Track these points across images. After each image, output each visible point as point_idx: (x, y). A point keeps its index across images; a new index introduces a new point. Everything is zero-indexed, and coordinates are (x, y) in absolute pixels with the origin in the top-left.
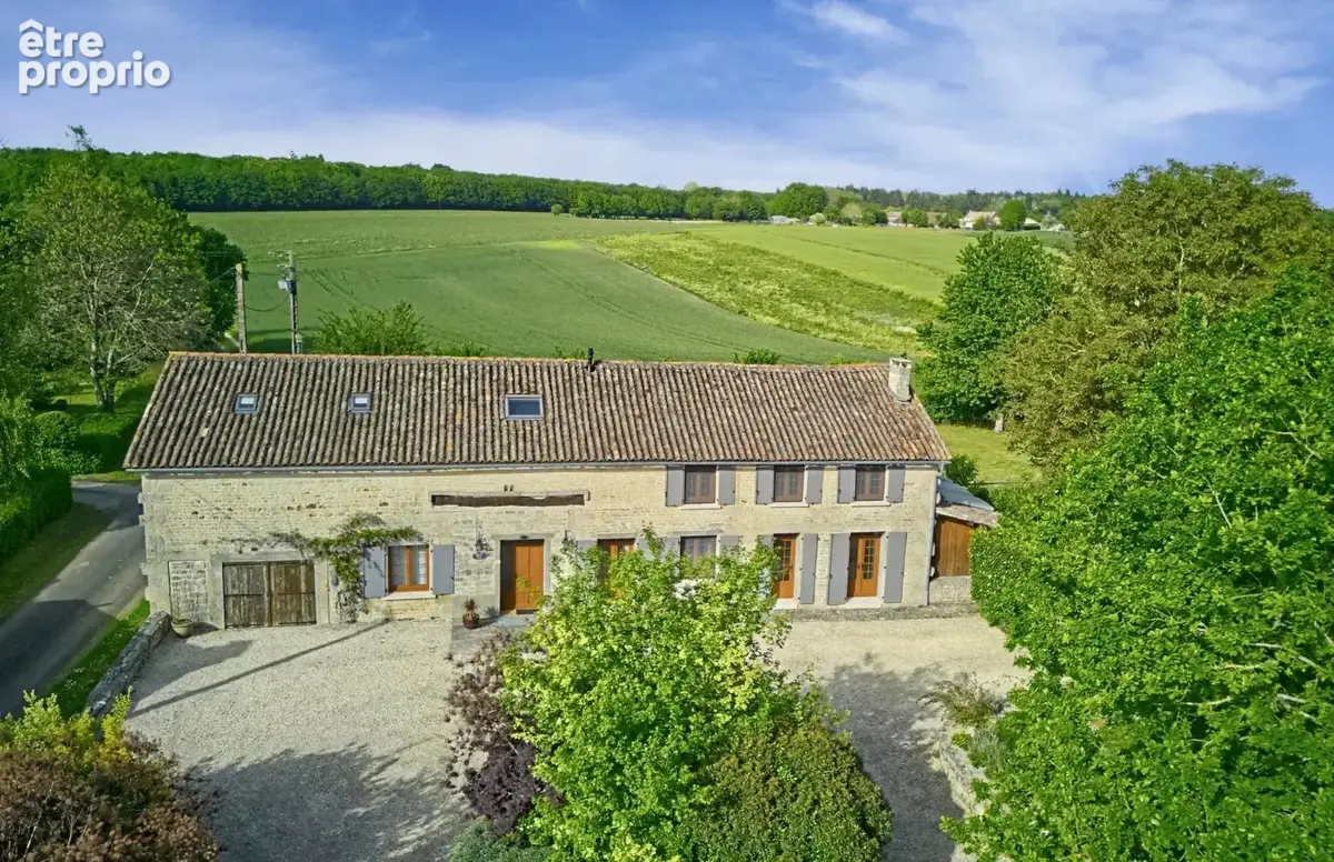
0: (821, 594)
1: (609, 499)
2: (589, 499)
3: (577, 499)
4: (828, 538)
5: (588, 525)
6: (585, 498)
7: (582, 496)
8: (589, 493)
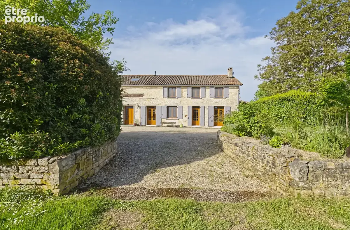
0: (206, 124)
1: (149, 96)
2: (144, 96)
3: (141, 96)
4: (208, 108)
5: (145, 102)
6: (143, 95)
7: (142, 95)
8: (144, 94)
